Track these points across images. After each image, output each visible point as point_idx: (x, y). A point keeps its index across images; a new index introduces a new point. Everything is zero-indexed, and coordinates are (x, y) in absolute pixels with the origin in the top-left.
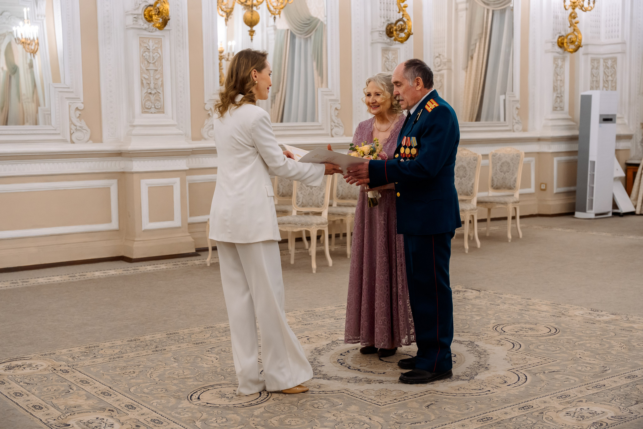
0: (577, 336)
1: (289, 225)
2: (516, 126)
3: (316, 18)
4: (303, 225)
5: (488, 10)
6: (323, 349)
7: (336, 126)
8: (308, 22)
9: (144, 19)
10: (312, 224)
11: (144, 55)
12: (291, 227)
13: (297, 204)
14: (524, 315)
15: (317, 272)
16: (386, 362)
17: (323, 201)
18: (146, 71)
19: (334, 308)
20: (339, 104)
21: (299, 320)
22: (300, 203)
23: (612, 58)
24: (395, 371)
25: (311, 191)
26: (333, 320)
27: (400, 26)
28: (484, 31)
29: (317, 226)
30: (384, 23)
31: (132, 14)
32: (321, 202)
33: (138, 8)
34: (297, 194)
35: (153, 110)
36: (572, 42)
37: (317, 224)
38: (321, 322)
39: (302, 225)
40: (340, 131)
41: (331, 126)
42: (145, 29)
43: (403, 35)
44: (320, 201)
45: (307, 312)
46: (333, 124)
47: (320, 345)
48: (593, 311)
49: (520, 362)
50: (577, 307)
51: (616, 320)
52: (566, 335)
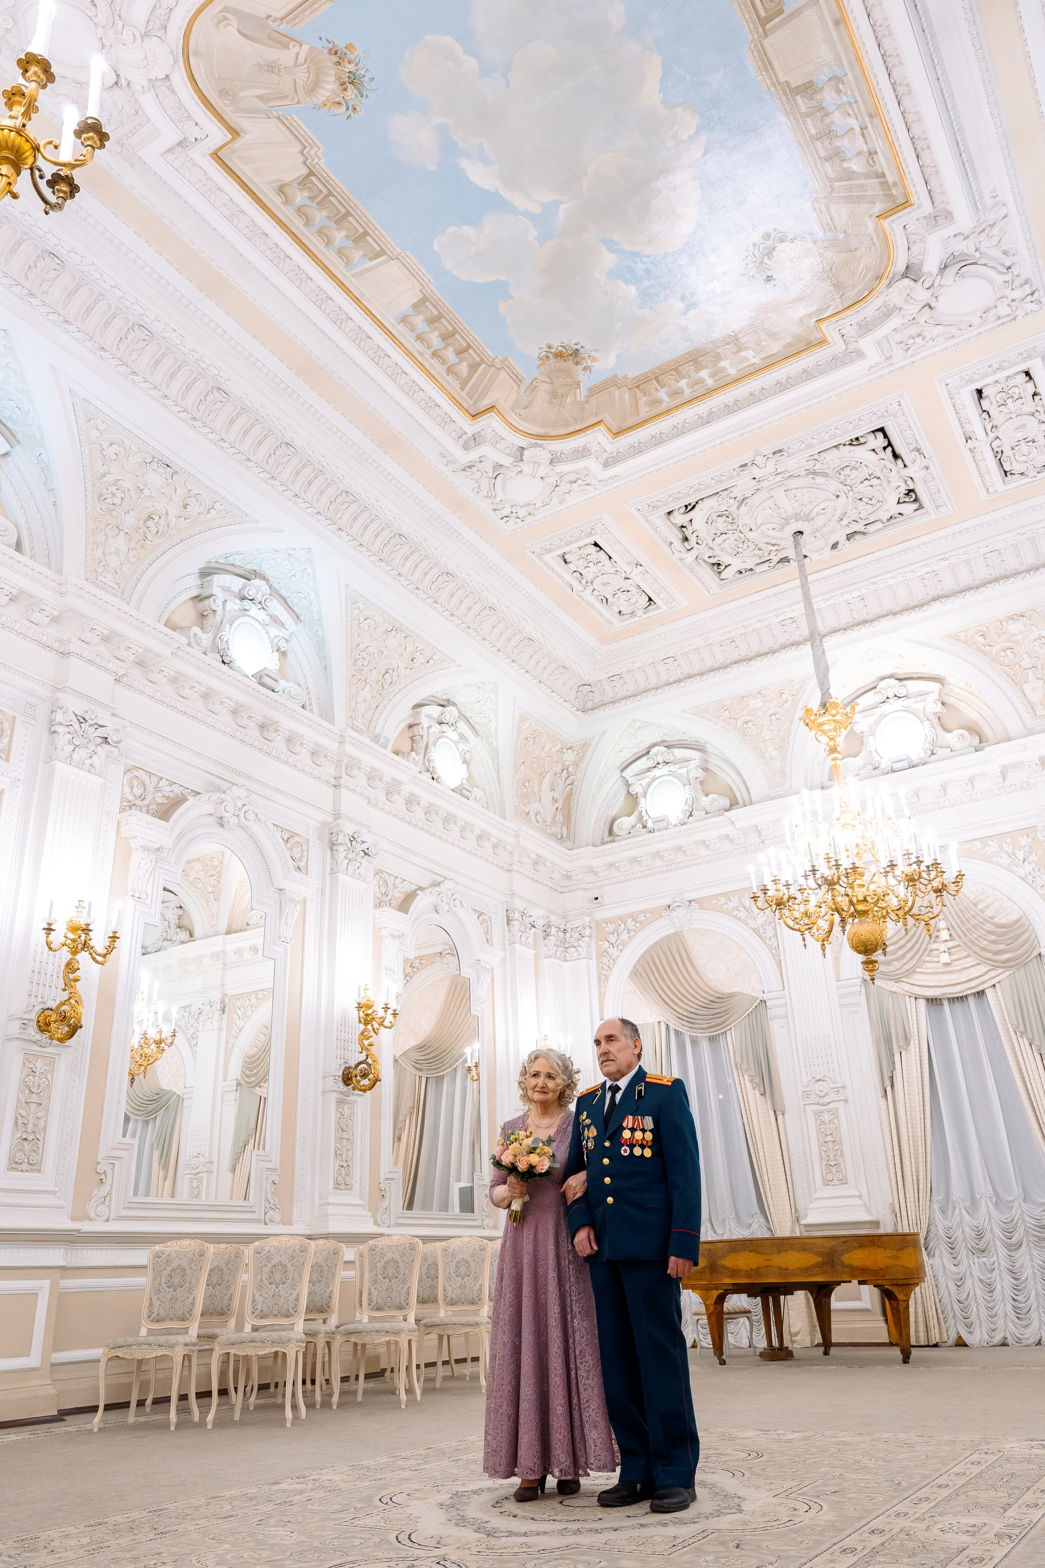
1: (253, 1345)
2: (487, 1221)
5: (420, 1078)
6: (454, 1504)
7: (271, 1209)
8: (156, 1097)
9: (36, 1027)
11: (27, 1079)
12: (255, 1347)
13: (253, 1313)
16: (581, 1508)
17: (296, 1306)
18: (24, 1105)
19: (387, 1460)
20: (278, 1175)
21: (356, 1477)
22: (257, 1312)
25: (277, 1291)
26: (410, 1471)
27: (363, 1070)
28: (416, 1104)
29: (295, 1345)
30: (340, 1065)
31: (20, 1018)
32: (292, 1308)
33: (30, 1011)
35: (24, 1166)
37: (295, 1343)
39: (274, 1344)
40: (276, 1216)
41: (266, 1207)
42: (35, 1042)
43: (365, 1082)
44: (291, 1305)
46: (268, 1205)
47: (440, 1500)
48: (763, 1431)
49: (773, 1487)
50: (736, 1430)
51: (811, 1436)
52: (776, 1455)
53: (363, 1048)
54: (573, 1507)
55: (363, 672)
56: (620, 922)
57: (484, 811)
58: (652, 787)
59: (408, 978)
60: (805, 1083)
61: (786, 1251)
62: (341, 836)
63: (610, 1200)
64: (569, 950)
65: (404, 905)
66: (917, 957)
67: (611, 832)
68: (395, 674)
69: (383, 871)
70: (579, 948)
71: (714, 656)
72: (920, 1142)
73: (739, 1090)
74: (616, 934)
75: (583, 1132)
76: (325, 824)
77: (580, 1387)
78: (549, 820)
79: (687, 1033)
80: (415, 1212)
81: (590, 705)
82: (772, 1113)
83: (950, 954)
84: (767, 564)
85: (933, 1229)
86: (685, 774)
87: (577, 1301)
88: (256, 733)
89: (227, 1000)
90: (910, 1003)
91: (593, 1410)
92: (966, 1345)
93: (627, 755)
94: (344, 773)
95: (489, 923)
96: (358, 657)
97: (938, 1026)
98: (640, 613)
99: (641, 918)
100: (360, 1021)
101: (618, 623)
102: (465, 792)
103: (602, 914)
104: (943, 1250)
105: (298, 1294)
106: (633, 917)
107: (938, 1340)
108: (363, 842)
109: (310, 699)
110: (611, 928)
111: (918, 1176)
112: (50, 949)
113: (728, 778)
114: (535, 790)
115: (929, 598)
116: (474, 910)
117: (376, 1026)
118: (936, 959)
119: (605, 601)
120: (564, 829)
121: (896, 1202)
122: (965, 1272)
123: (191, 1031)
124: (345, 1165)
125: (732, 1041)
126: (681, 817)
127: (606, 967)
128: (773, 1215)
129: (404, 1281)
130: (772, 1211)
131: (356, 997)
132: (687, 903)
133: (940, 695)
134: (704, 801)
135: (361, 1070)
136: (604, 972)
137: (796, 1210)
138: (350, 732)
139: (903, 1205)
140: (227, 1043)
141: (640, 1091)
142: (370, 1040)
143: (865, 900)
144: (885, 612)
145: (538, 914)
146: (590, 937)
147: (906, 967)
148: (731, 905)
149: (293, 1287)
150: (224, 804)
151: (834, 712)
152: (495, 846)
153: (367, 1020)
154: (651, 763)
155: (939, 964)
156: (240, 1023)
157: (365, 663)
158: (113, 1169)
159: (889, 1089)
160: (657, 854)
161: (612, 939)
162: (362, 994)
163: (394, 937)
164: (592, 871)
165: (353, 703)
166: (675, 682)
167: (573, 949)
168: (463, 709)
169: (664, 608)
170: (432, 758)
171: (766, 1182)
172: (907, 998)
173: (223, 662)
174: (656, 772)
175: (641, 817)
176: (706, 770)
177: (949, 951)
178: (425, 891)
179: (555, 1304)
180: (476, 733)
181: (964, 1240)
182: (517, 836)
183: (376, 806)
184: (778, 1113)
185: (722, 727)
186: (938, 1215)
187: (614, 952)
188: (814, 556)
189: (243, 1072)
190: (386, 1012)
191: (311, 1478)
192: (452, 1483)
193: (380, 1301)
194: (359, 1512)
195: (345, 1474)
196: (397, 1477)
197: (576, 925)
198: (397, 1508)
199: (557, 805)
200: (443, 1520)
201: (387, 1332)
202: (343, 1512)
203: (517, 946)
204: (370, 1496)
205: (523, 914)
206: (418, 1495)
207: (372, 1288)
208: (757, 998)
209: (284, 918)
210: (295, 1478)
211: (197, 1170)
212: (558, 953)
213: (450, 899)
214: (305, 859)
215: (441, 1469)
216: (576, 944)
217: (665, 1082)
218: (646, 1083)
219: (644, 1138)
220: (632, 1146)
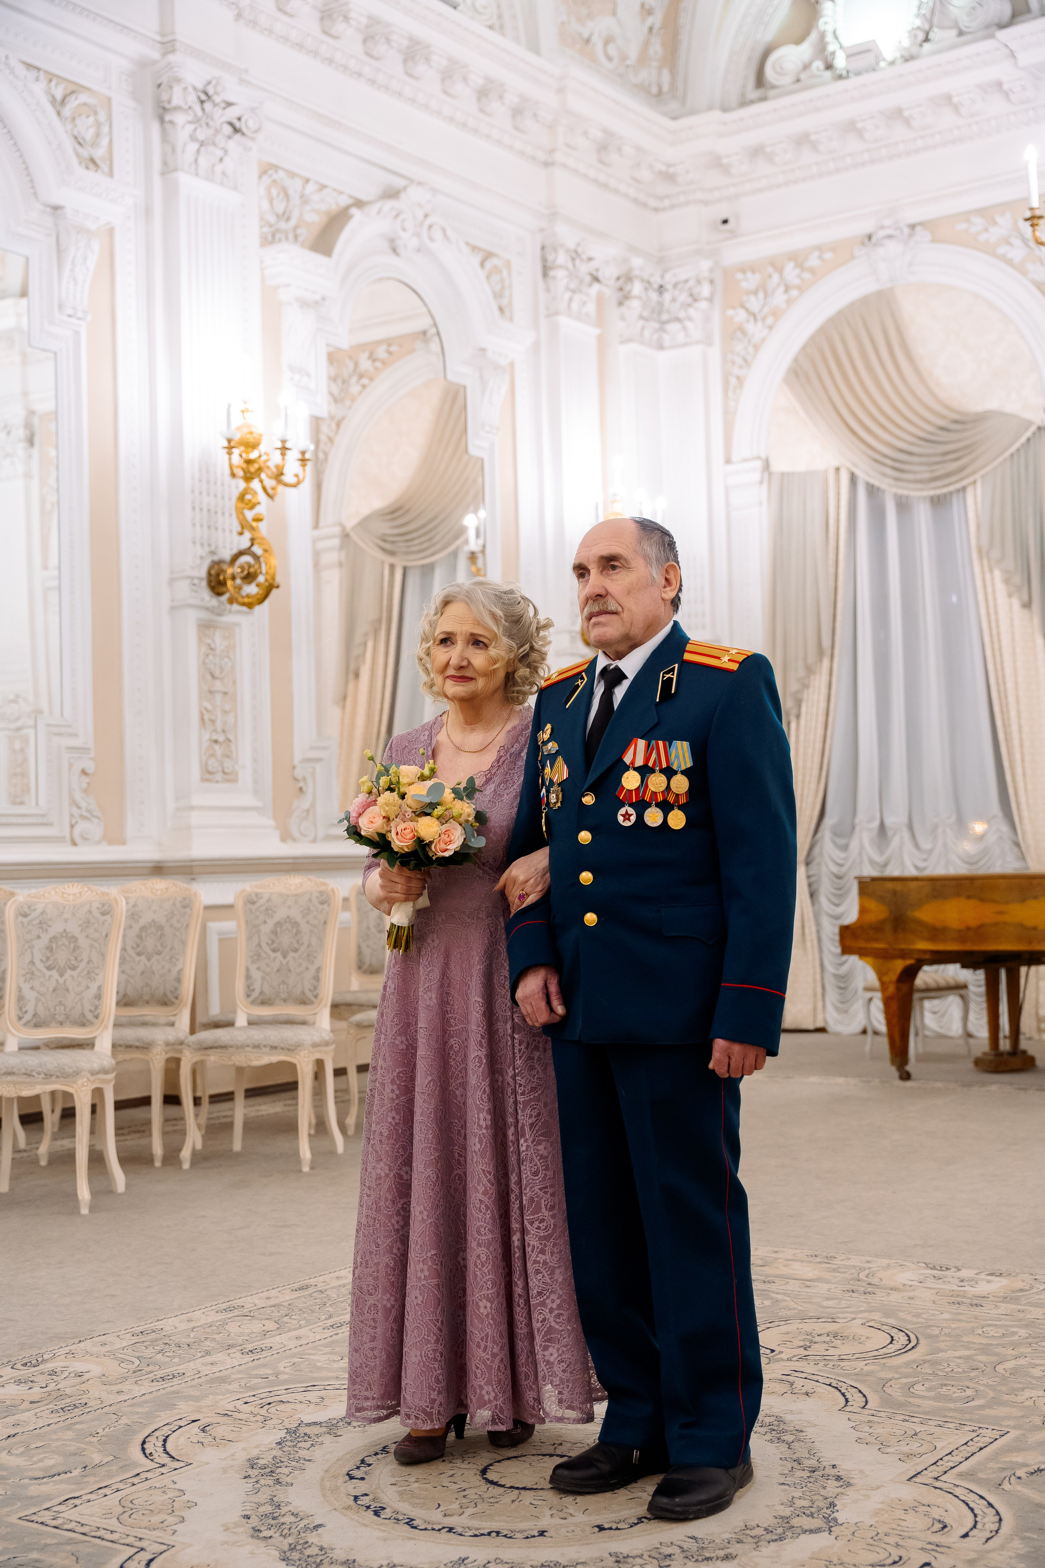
0: (976, 1346)
1: (9, 1078)
4: (51, 1076)
5: (392, 567)
6: (277, 1463)
7: (83, 817)
10: (77, 1073)
12: (15, 1083)
13: (20, 1018)
14: (774, 1295)
15: (92, 1209)
16: (516, 1492)
17: (96, 1007)
19: (213, 1317)
20: (91, 759)
21: (132, 1367)
22: (27, 1017)
24: (571, 1520)
25: (61, 981)
26: (238, 1355)
27: (246, 567)
28: (384, 614)
29: (92, 1078)
30: (201, 558)
32: (90, 1011)
34: (20, 990)
37: (93, 1073)
38: (206, 1365)
39: (48, 1076)
40: (95, 829)
41: (72, 816)
43: (252, 589)
44: (88, 1007)
45: (141, 1338)
46: (75, 811)
47: (257, 1447)
48: (934, 1268)
49: (914, 1447)
50: (885, 1262)
51: (1021, 1290)
52: (942, 1345)
53: (244, 526)
54: (503, 1486)
56: (770, 270)
57: (493, 36)
59: (365, 381)
61: (1036, 897)
62: (177, 91)
63: (591, 918)
64: (667, 327)
65: (325, 240)
67: (760, 80)
69: (276, 168)
70: (688, 324)
73: (981, 597)
74: (761, 295)
75: (543, 767)
76: (144, 64)
77: (529, 1265)
78: (633, 54)
79: (890, 490)
87: (526, 1103)
89: (36, 421)
91: (551, 1311)
95: (505, 273)
99: (813, 261)
100: (233, 475)
103: (736, 253)
105: (99, 988)
106: (798, 258)
108: (229, 104)
116: (474, 248)
117: (268, 482)
120: (665, 73)
124: (221, 738)
125: (975, 504)
126: (906, 43)
127: (739, 361)
129: (310, 957)
130: (1025, 813)
131: (224, 428)
132: (906, 231)
135: (243, 568)
136: (736, 371)
141: (668, 683)
142: (258, 509)
145: (606, 255)
146: (710, 300)
148: (995, 234)
149: (90, 975)
152: (517, 112)
153: (250, 471)
160: (851, 127)
161: (754, 304)
162: (237, 420)
163: (304, 304)
164: (718, 163)
167: (677, 326)
175: (821, 47)
178: (368, 210)
179: (480, 1110)
182: (561, 91)
183: (253, 23)
187: (755, 330)
190: (283, 454)
191: (49, 1366)
192: (300, 1397)
193: (267, 990)
194: (86, 1479)
195: (116, 1359)
196: (206, 1370)
197: (682, 277)
198: (163, 1470)
199: (650, 21)
200: (235, 1516)
201: (274, 1048)
202: (56, 1478)
203: (563, 320)
204: (130, 1430)
205: (575, 255)
206: (219, 1431)
207: (253, 968)
208: (1030, 423)
209: (68, 267)
210: (19, 1366)
211: (19, 724)
212: (647, 333)
213: (421, 224)
214: (105, 142)
215: (299, 1349)
216: (682, 315)
217: (724, 662)
218: (684, 664)
219: (668, 788)
220: (641, 806)
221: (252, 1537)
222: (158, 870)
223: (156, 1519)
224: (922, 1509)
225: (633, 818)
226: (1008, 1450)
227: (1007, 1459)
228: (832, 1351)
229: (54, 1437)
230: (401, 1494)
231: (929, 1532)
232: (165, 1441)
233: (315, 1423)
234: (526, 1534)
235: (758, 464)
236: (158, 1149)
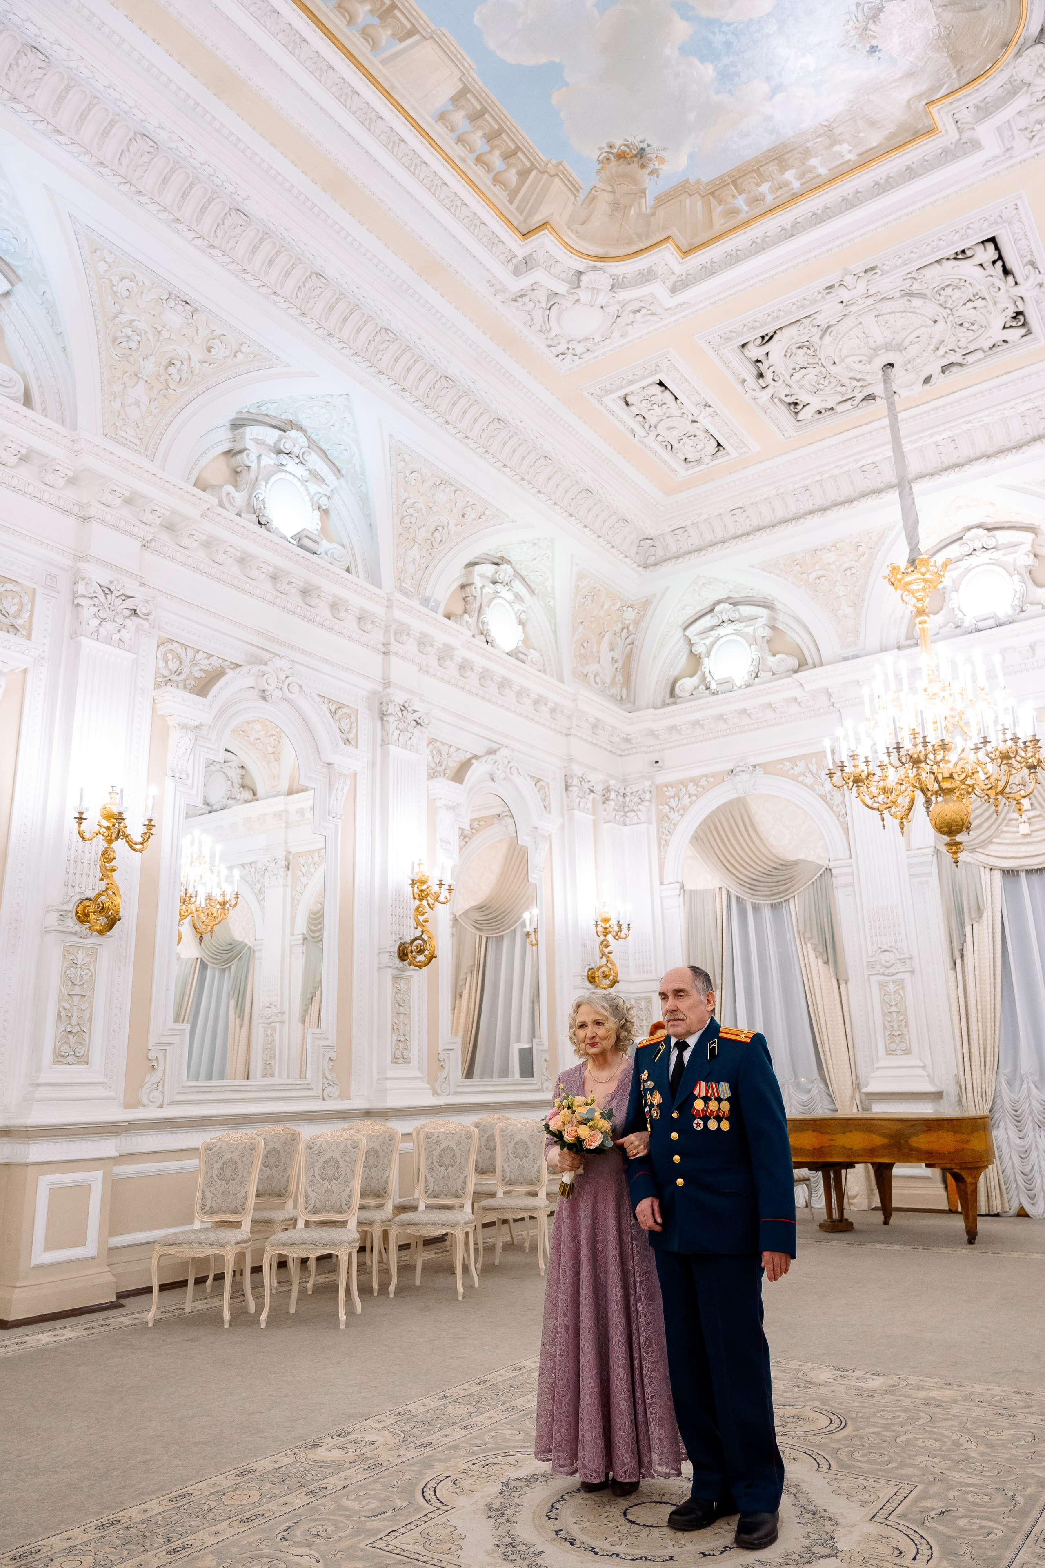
0: (880, 1425)
1: (303, 1246)
2: (546, 1084)
3: (242, 942)
5: (480, 937)
6: (503, 1507)
7: (329, 1085)
8: (230, 947)
9: (75, 918)
10: (341, 1243)
11: (68, 972)
12: (306, 1249)
13: (306, 1209)
15: (347, 1325)
16: (648, 1528)
17: (348, 1202)
18: (67, 997)
19: (437, 1403)
20: (334, 1052)
21: (401, 1438)
22: (310, 1208)
23: (645, 998)
24: (685, 1549)
25: (329, 1186)
26: (459, 1429)
28: (476, 963)
29: (346, 1245)
30: (395, 941)
31: (58, 910)
32: (344, 1204)
33: (68, 902)
34: (306, 1192)
35: (71, 1059)
36: (606, 977)
37: (346, 1242)
38: (443, 1436)
39: (325, 1245)
40: (334, 1091)
41: (323, 1084)
42: (75, 934)
43: (421, 958)
44: (343, 1201)
45: (400, 1417)
46: (325, 1081)
47: (489, 1496)
48: (839, 1370)
49: (866, 1497)
50: (810, 1365)
51: (893, 1386)
52: (861, 1424)
53: (418, 924)
54: (639, 1524)
55: (411, 530)
56: (681, 786)
57: (541, 675)
58: (716, 646)
59: (467, 839)
60: (870, 953)
61: (851, 1131)
62: (391, 706)
63: (680, 1182)
64: (628, 814)
65: (459, 776)
66: (994, 827)
67: (672, 694)
68: (445, 531)
69: (436, 741)
70: (639, 813)
71: (786, 506)
72: (989, 1016)
73: (801, 958)
74: (676, 799)
75: (645, 1095)
76: (374, 693)
78: (608, 681)
79: (749, 900)
80: (475, 1080)
81: (652, 560)
82: (835, 982)
83: (1030, 824)
84: (850, 402)
85: (999, 1101)
86: (751, 632)
87: (641, 1282)
88: (298, 599)
89: (291, 857)
90: (985, 875)
92: (1027, 1216)
93: (690, 612)
94: (393, 640)
95: (547, 789)
96: (405, 514)
97: (1013, 898)
98: (707, 460)
99: (703, 782)
100: (414, 898)
101: (683, 472)
102: (521, 656)
103: (662, 778)
104: (1008, 1122)
106: (695, 781)
107: (999, 1210)
108: (415, 711)
109: (355, 560)
110: (671, 792)
111: (985, 1049)
112: (83, 838)
113: (799, 637)
114: (594, 650)
115: (1028, 437)
116: (531, 777)
117: (431, 901)
118: (1014, 829)
119: (669, 447)
120: (624, 690)
121: (961, 1073)
122: (1031, 1145)
123: (259, 886)
124: (403, 1039)
125: (795, 908)
126: (747, 678)
127: (666, 832)
128: (834, 1082)
129: (460, 1170)
130: (833, 1078)
131: (410, 874)
132: (751, 768)
133: (1033, 546)
134: (772, 661)
135: (417, 946)
136: (664, 837)
137: (857, 1078)
138: (398, 595)
139: (968, 1077)
140: (293, 899)
141: (713, 1049)
142: (426, 916)
143: (951, 777)
144: (978, 454)
145: (596, 779)
146: (650, 801)
147: (982, 837)
148: (797, 770)
149: (346, 1183)
150: (266, 676)
151: (923, 570)
152: (553, 711)
153: (422, 896)
154: (715, 622)
155: (1018, 835)
156: (304, 880)
157: (413, 520)
158: (165, 1055)
159: (958, 961)
160: (721, 717)
161: (673, 803)
162: (416, 869)
163: (448, 808)
164: (652, 734)
165: (401, 564)
166: (743, 535)
167: (633, 814)
168: (517, 567)
169: (734, 454)
170: (486, 620)
171: (827, 1050)
172: (982, 869)
173: (259, 523)
174: (721, 631)
175: (704, 678)
176: (773, 628)
177: (1030, 821)
178: (480, 760)
180: (532, 592)
181: (1031, 1113)
182: (574, 700)
183: (427, 672)
184: (841, 982)
185: (793, 583)
186: (1004, 1087)
187: (674, 816)
188: (903, 393)
189: (308, 927)
190: (440, 887)
191: (353, 1437)
192: (503, 1460)
193: (436, 1188)
194: (397, 1518)
195: (389, 1432)
196: (444, 1441)
197: (635, 789)
198: (440, 1512)
199: (616, 665)
200: (490, 1546)
201: (443, 1225)
202: (379, 1517)
203: (576, 813)
204: (412, 1484)
205: (582, 780)
206: (465, 1484)
207: (429, 1176)
208: (822, 866)
209: (334, 793)
210: (335, 1436)
211: (270, 1020)
212: (617, 818)
213: (507, 767)
214: (354, 731)
215: (493, 1426)
216: (635, 808)
217: (742, 1038)
218: (720, 1039)
219: (719, 1109)
220: (706, 1119)
221: (504, 1559)
222: (368, 1114)
223: (446, 1546)
224: (884, 1540)
225: (702, 1125)
226: (918, 1499)
227: (922, 1505)
228: (799, 1429)
229: (370, 1487)
230: (582, 1529)
231: (893, 1557)
232: (435, 1491)
233: (517, 1479)
234: (662, 1558)
235: (678, 885)
236: (376, 1286)
